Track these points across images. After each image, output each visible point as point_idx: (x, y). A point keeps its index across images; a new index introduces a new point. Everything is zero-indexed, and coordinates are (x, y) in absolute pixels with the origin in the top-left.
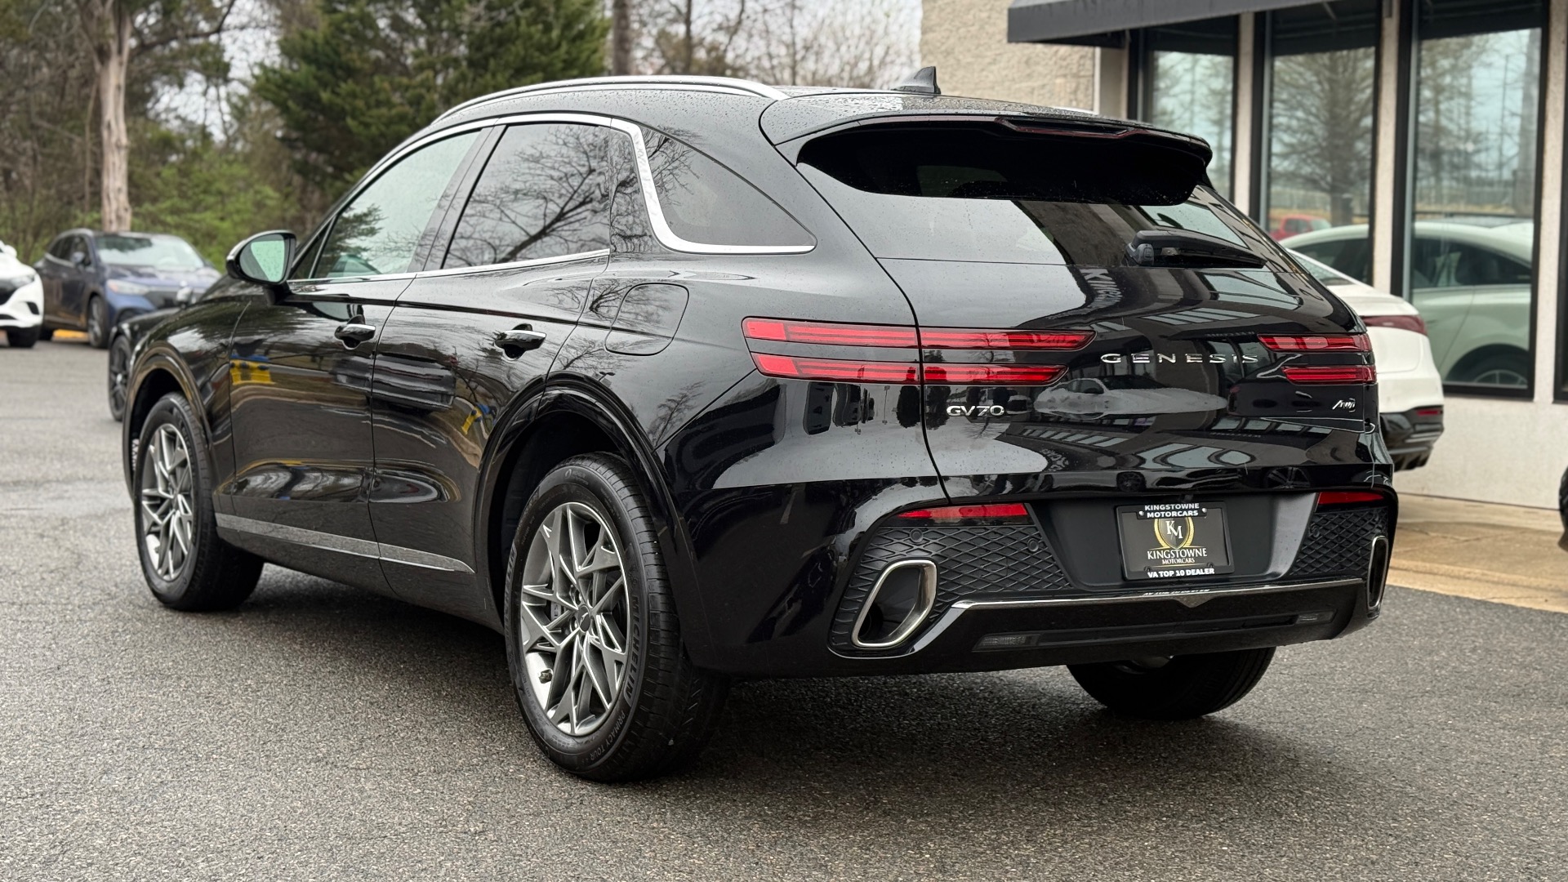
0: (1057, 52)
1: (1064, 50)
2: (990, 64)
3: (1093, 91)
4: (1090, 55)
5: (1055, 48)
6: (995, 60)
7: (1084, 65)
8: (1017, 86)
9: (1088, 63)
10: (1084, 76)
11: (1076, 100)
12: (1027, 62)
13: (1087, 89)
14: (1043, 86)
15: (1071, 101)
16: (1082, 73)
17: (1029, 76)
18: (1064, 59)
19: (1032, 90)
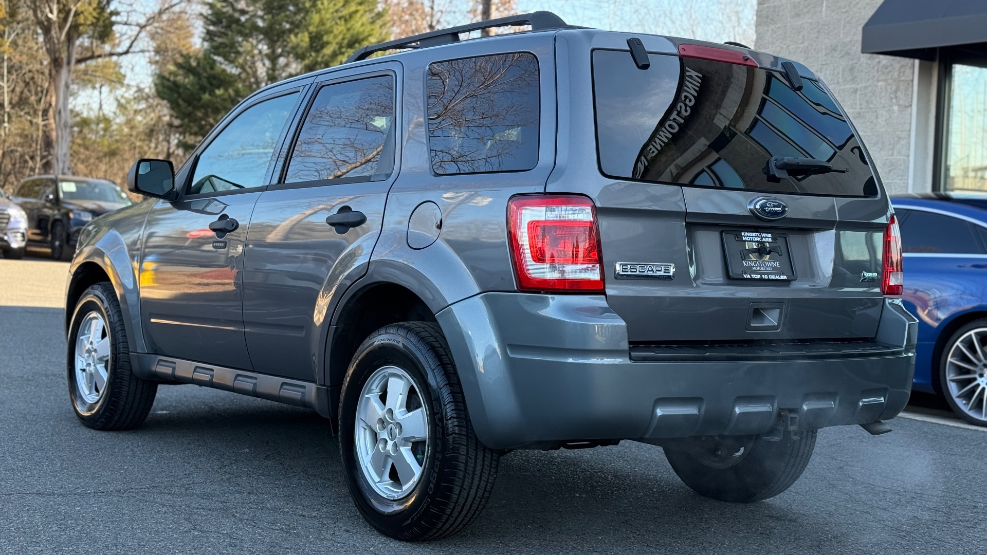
0: (879, 62)
1: (885, 59)
3: (912, 91)
4: (910, 65)
6: (821, 69)
7: (904, 72)
8: (841, 88)
9: (908, 72)
10: (903, 81)
11: (896, 98)
12: (852, 70)
13: (907, 89)
14: (866, 88)
15: (891, 98)
16: (903, 78)
17: (854, 80)
18: (887, 68)
19: (856, 91)
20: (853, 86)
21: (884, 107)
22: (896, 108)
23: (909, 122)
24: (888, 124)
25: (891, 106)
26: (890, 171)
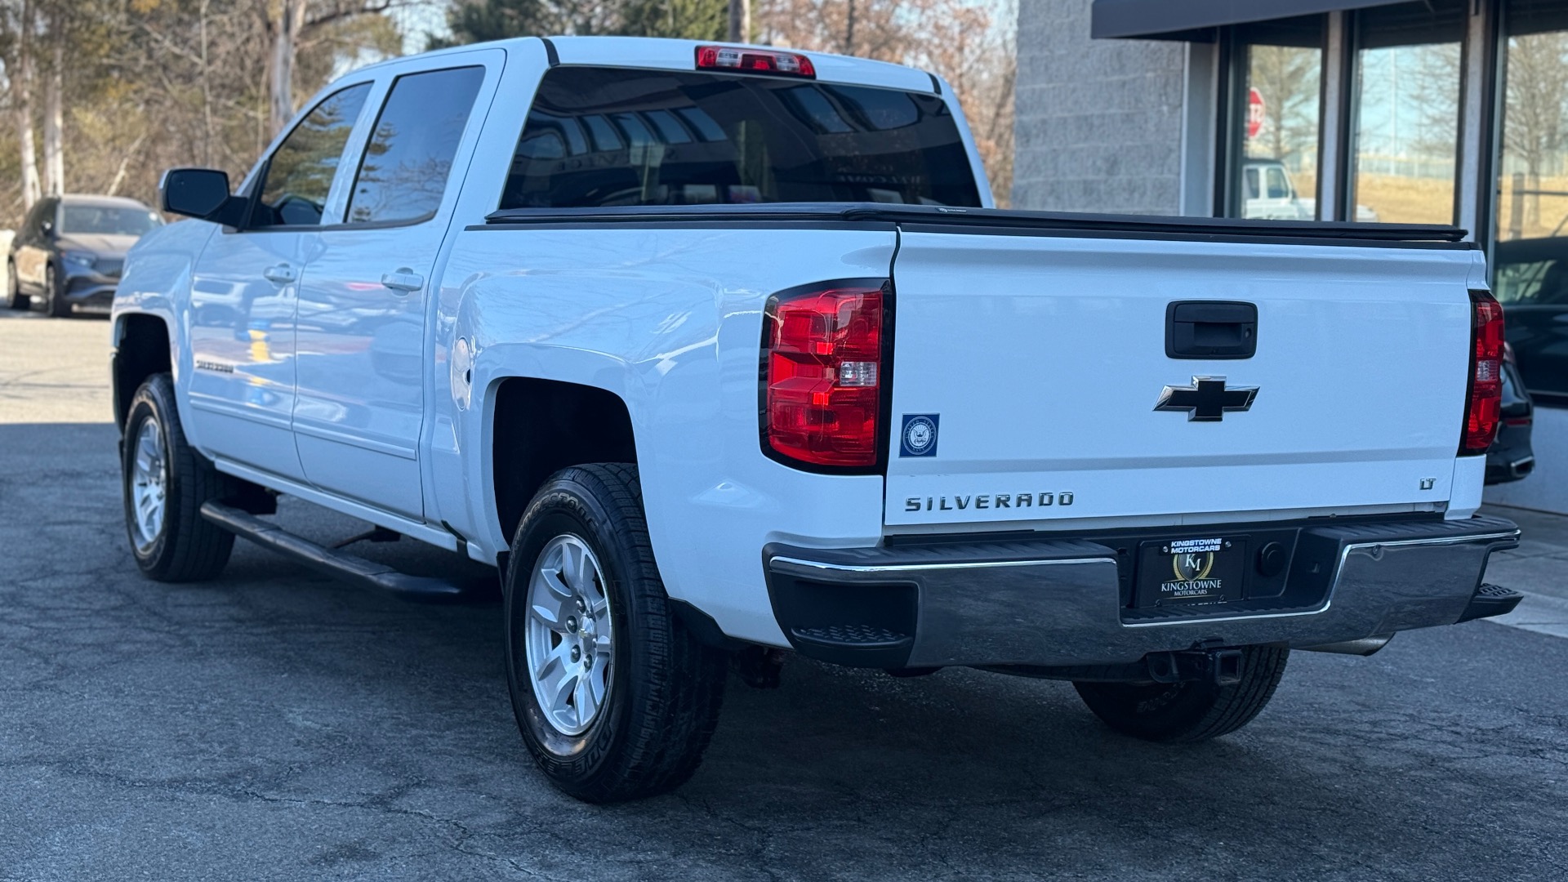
0: (1147, 46)
1: (1154, 44)
2: (1083, 57)
3: (1183, 86)
4: (1179, 50)
5: (1145, 42)
6: (1088, 53)
7: (1174, 60)
8: (1109, 79)
9: (1178, 59)
11: (1166, 94)
12: (1118, 56)
13: (1177, 83)
14: (1134, 80)
15: (1160, 95)
16: (1172, 68)
17: (1122, 69)
18: (1155, 53)
19: (1124, 84)
20: (1122, 77)
21: (1153, 107)
22: (1165, 108)
23: (1178, 126)
24: (1157, 130)
25: (1160, 105)
26: (1160, 195)
